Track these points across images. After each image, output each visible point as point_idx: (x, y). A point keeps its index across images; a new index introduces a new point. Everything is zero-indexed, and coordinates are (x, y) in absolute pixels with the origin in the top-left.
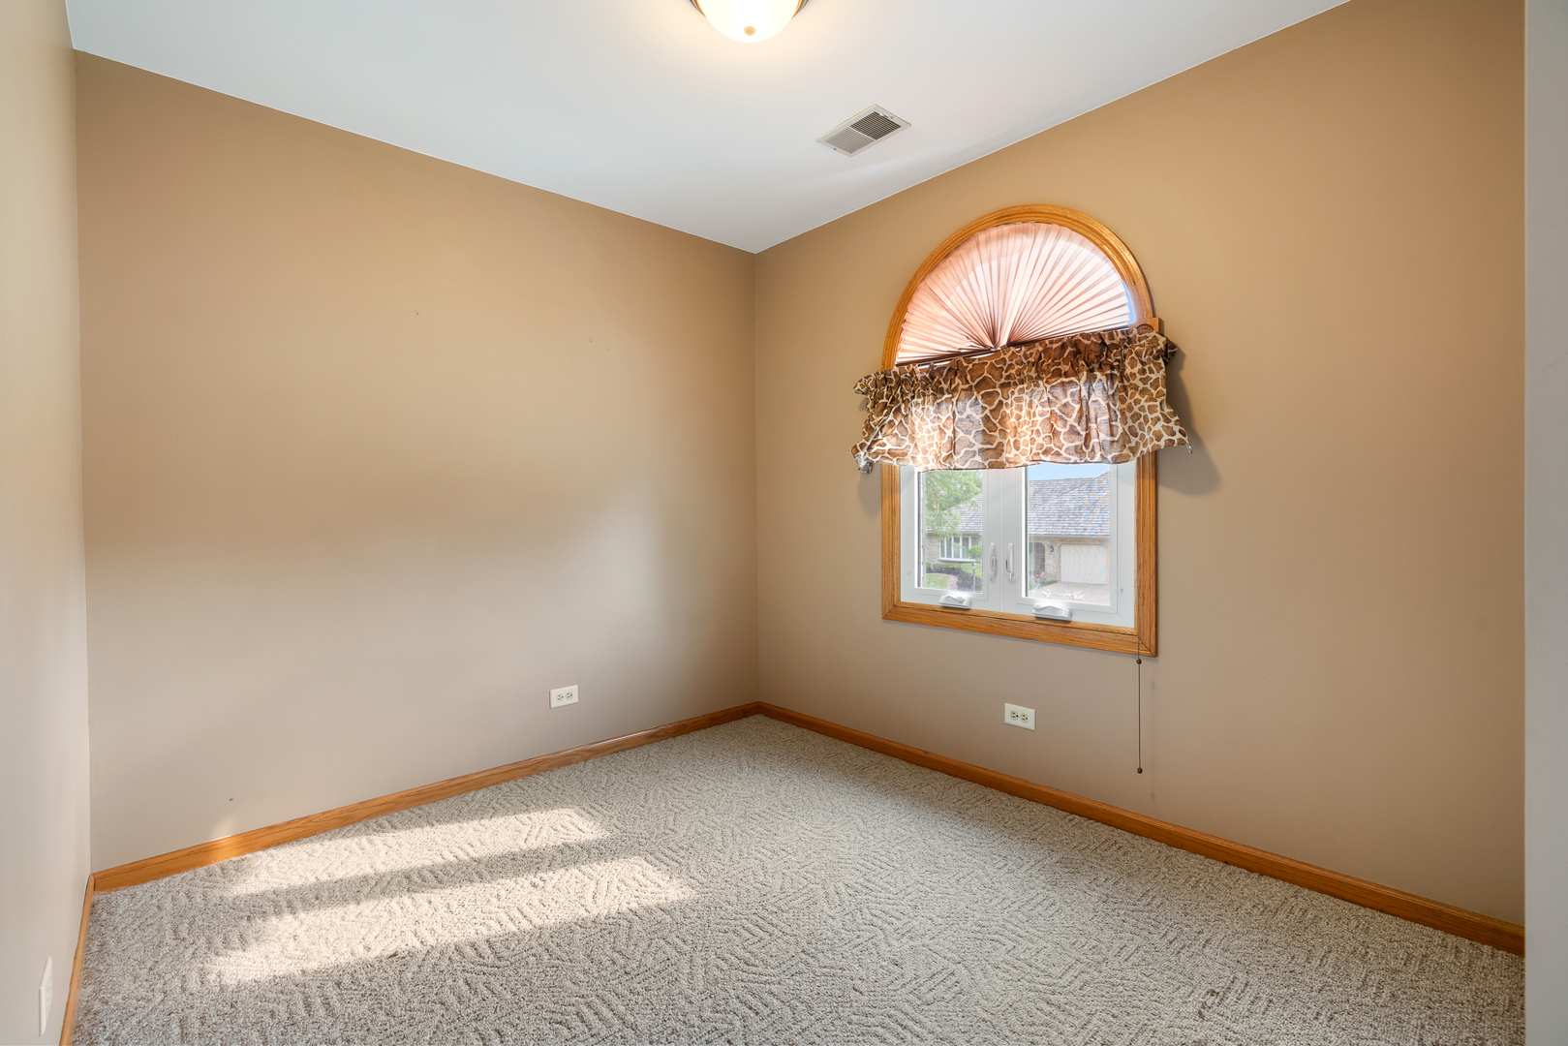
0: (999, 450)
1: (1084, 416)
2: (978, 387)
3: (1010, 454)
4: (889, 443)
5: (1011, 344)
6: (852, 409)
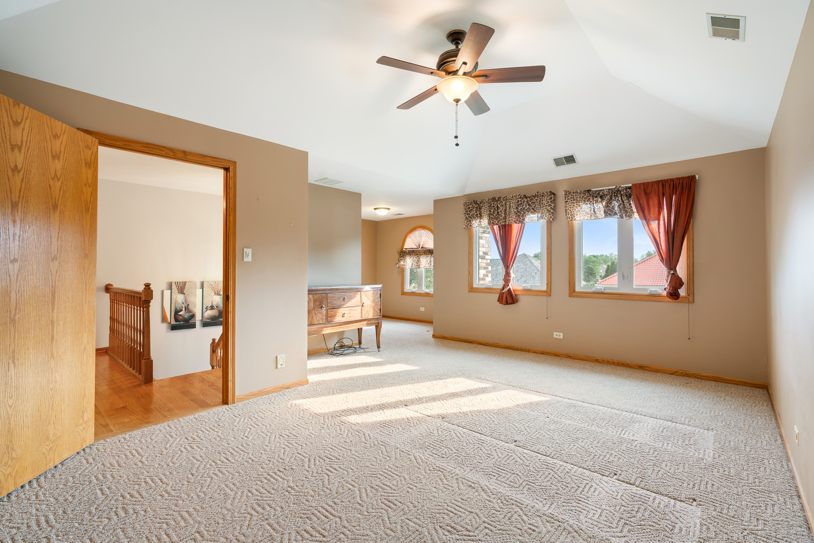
0: (419, 265)
1: (430, 262)
2: (417, 255)
3: (421, 266)
4: (402, 263)
5: (422, 248)
6: (397, 256)
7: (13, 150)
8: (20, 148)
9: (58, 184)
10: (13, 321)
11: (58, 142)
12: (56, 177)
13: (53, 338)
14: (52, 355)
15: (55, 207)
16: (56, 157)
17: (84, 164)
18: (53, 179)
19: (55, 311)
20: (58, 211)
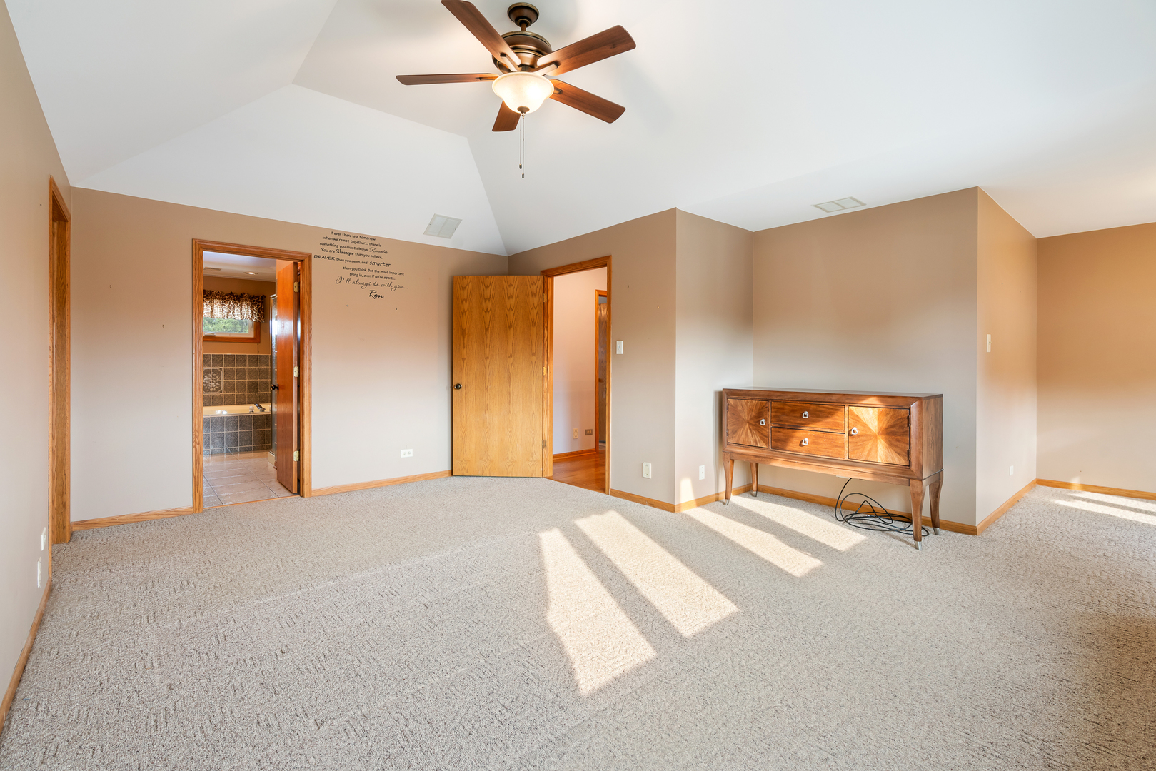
7: (485, 301)
8: (489, 300)
9: (512, 313)
10: (487, 389)
11: (512, 288)
12: (511, 309)
13: (510, 402)
14: (510, 412)
15: (510, 326)
16: (510, 297)
17: (530, 295)
18: (509, 310)
19: (511, 386)
20: (512, 329)
